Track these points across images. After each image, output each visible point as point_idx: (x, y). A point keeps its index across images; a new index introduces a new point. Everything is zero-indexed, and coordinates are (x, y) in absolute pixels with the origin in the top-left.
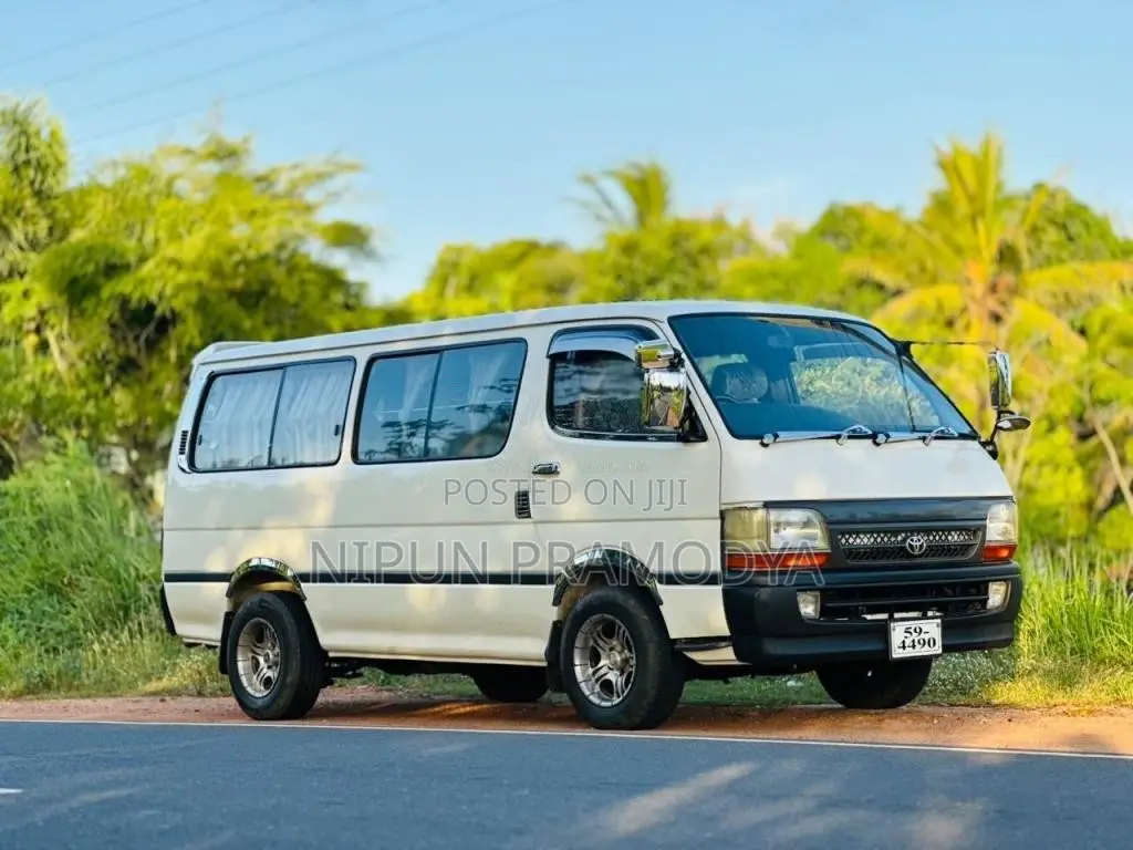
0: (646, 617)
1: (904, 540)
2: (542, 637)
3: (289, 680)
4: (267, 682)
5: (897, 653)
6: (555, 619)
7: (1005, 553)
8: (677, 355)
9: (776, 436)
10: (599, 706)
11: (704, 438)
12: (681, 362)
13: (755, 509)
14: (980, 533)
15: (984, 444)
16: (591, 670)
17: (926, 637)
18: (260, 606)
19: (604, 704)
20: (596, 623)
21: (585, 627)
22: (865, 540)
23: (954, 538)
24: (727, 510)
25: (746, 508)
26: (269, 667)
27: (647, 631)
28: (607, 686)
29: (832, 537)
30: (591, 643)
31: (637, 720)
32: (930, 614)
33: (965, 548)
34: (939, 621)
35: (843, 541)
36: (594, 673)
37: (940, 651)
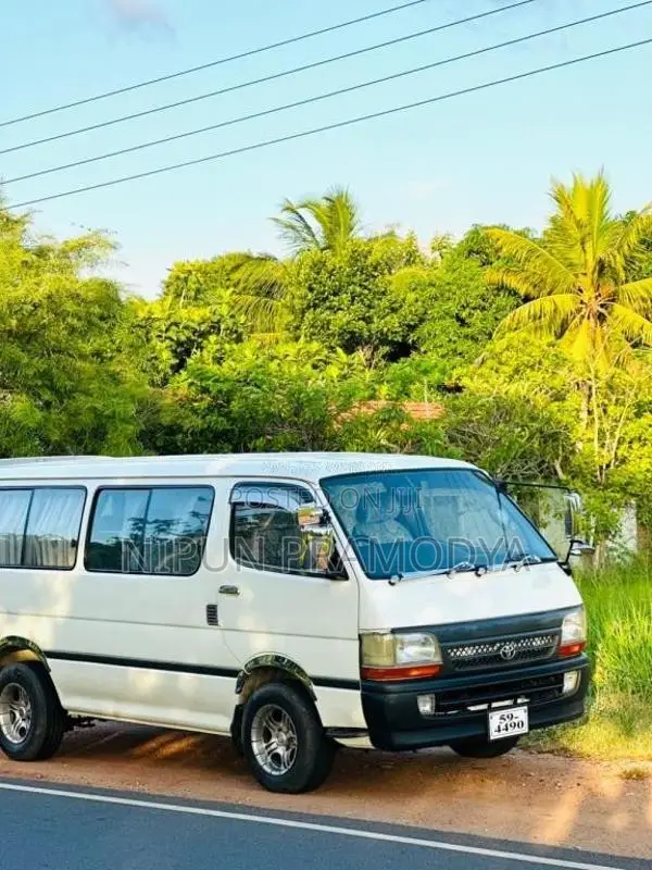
0: (304, 710)
1: (499, 648)
2: (229, 716)
3: (38, 732)
4: (22, 731)
5: (494, 735)
6: (237, 703)
7: (576, 649)
8: (326, 513)
9: (401, 577)
10: (270, 775)
11: (345, 577)
12: (329, 518)
13: (384, 634)
14: (557, 638)
15: (560, 564)
16: (264, 745)
17: (516, 721)
18: (15, 673)
19: (274, 773)
20: (268, 711)
21: (259, 713)
22: (468, 652)
23: (537, 643)
24: (363, 634)
25: (378, 634)
26: (23, 720)
27: (306, 720)
28: (276, 758)
29: (444, 652)
30: (265, 724)
31: (298, 787)
32: (519, 701)
33: (545, 650)
34: (526, 708)
35: (452, 654)
36: (267, 747)
37: (526, 731)
